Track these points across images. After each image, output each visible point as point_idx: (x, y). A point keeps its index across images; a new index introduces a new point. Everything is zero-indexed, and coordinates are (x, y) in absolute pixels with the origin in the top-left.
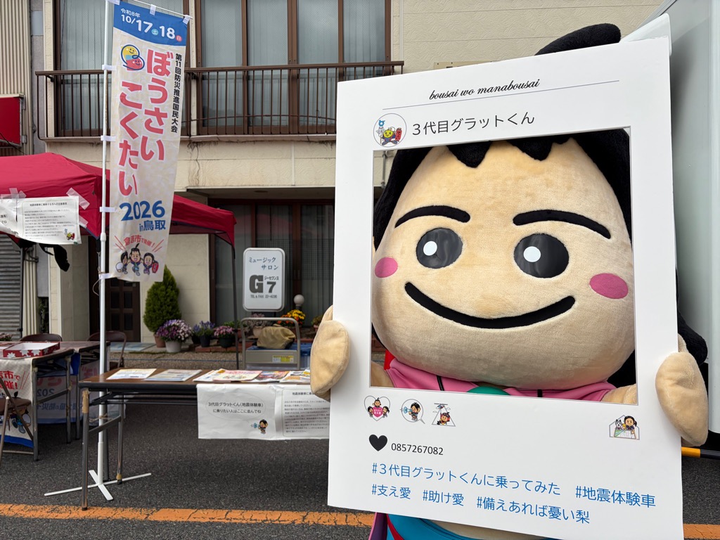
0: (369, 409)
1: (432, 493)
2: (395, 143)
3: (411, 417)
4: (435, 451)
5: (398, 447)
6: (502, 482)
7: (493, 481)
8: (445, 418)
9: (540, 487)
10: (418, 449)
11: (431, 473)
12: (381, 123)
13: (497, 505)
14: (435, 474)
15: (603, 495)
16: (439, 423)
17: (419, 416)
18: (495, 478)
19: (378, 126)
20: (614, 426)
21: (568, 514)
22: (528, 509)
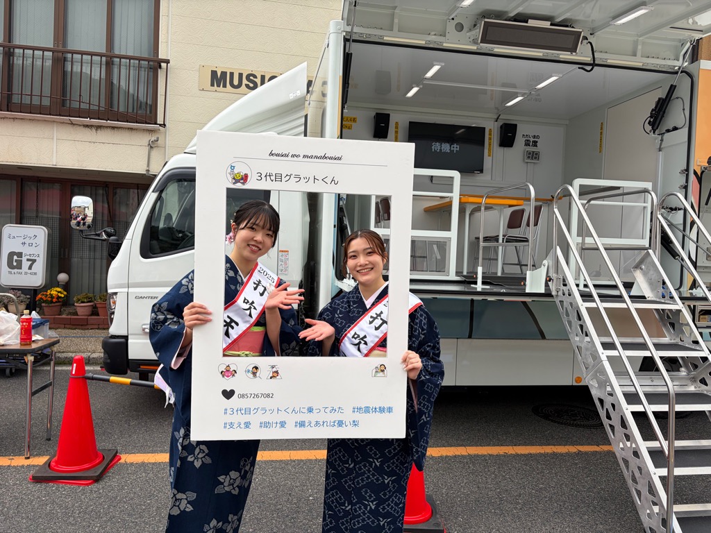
0: (222, 372)
1: (265, 423)
2: (243, 184)
3: (252, 375)
4: (268, 396)
5: (242, 396)
6: (310, 410)
7: (305, 410)
8: (276, 374)
9: (333, 410)
10: (257, 396)
11: (265, 410)
12: (233, 168)
13: (307, 424)
14: (268, 410)
15: (367, 410)
16: (271, 378)
17: (258, 375)
18: (306, 408)
19: (229, 170)
20: (374, 371)
21: (348, 423)
22: (325, 424)
